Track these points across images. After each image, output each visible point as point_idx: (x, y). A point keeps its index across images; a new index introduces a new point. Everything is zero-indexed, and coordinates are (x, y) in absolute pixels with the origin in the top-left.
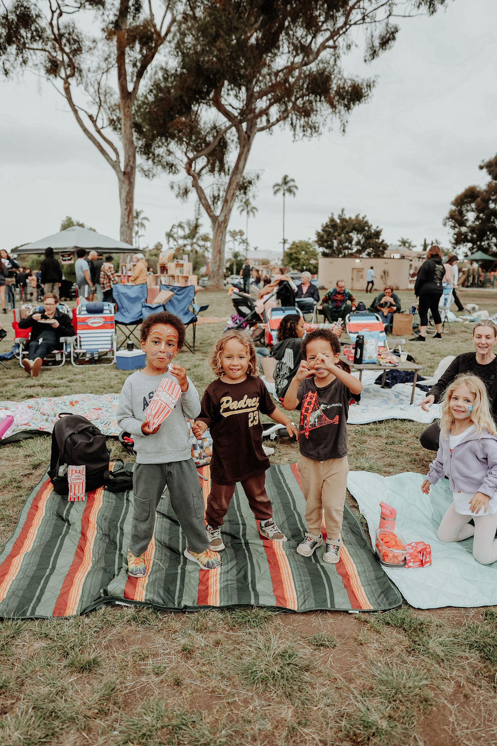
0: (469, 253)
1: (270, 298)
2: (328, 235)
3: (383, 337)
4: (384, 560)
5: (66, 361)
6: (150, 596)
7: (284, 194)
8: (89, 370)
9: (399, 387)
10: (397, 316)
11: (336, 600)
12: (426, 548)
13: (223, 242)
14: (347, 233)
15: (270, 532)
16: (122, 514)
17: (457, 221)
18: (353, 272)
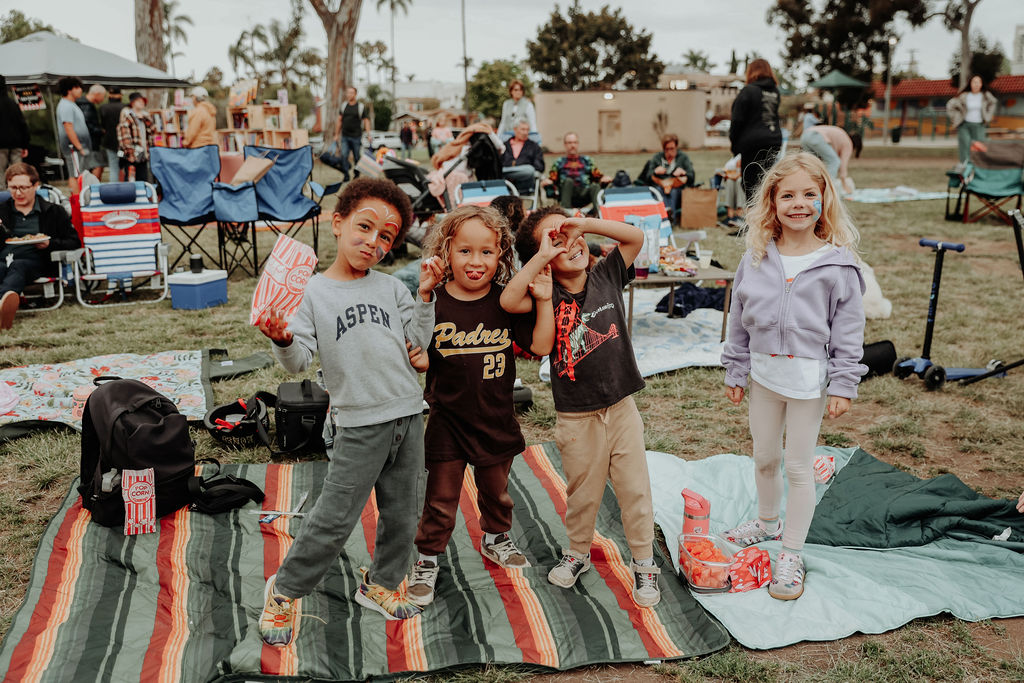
0: (816, 75)
1: (456, 165)
2: (551, 49)
3: (666, 229)
4: (695, 582)
5: (65, 298)
6: (307, 666)
8: (116, 313)
9: (700, 315)
10: (688, 195)
11: (623, 646)
12: (761, 557)
13: (348, 64)
14: (587, 43)
15: (503, 553)
16: (232, 547)
17: (791, 13)
18: (600, 119)
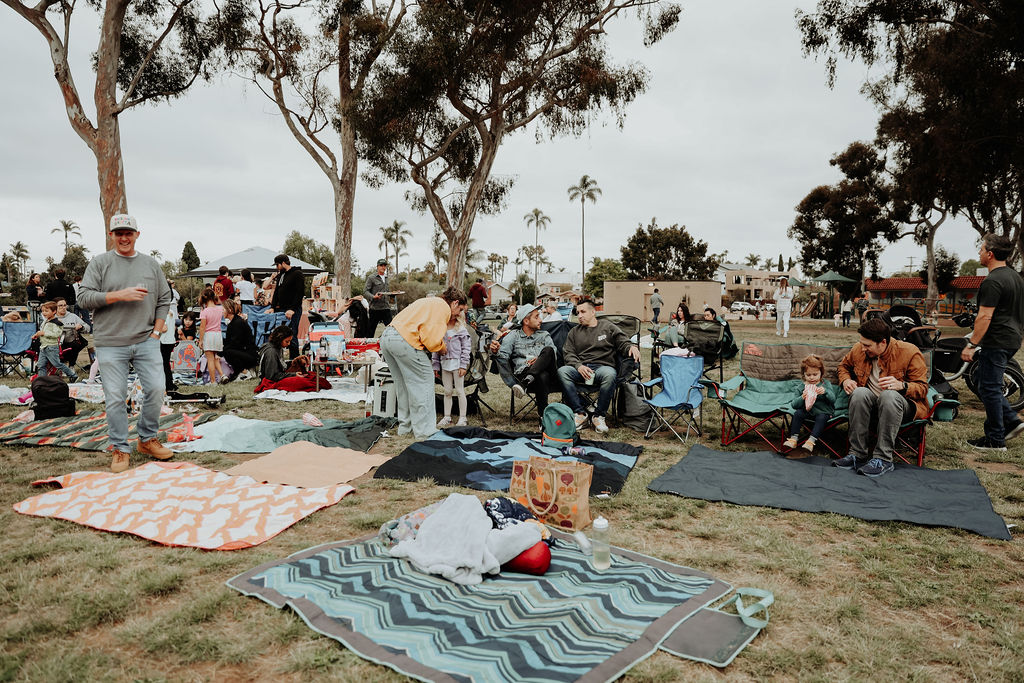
2: (636, 252)
7: (583, 200)
14: (663, 248)
17: (806, 231)
